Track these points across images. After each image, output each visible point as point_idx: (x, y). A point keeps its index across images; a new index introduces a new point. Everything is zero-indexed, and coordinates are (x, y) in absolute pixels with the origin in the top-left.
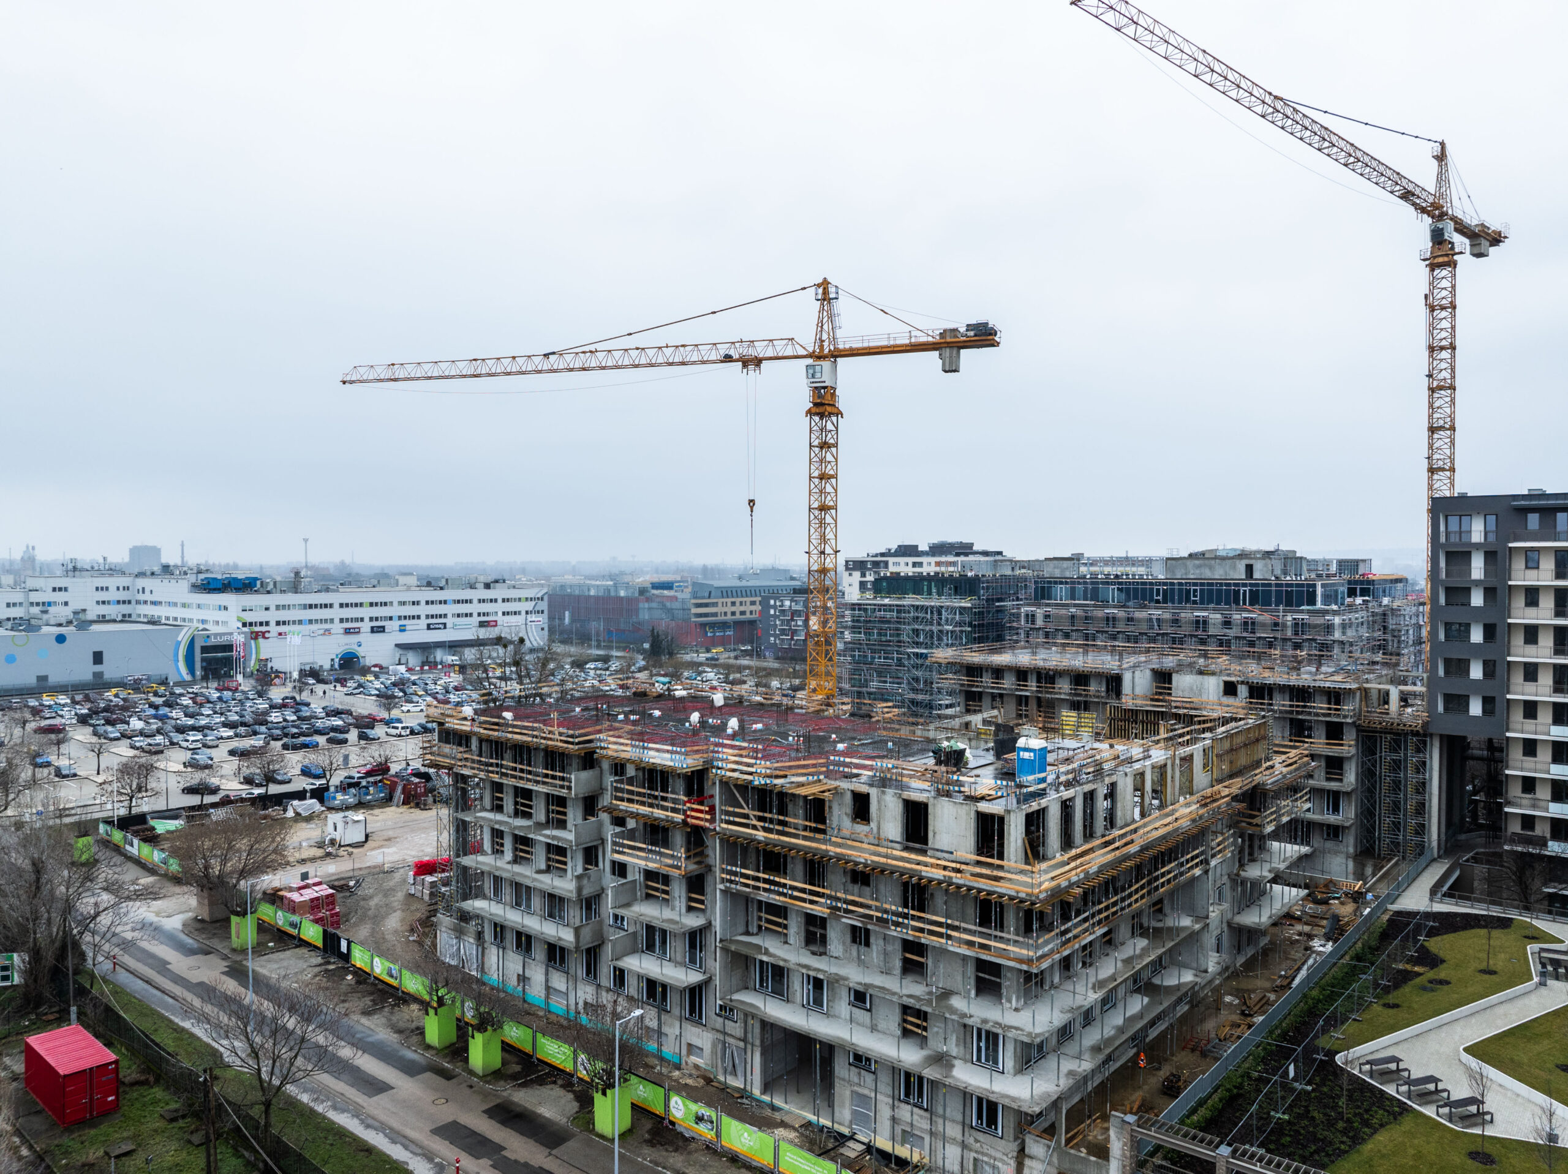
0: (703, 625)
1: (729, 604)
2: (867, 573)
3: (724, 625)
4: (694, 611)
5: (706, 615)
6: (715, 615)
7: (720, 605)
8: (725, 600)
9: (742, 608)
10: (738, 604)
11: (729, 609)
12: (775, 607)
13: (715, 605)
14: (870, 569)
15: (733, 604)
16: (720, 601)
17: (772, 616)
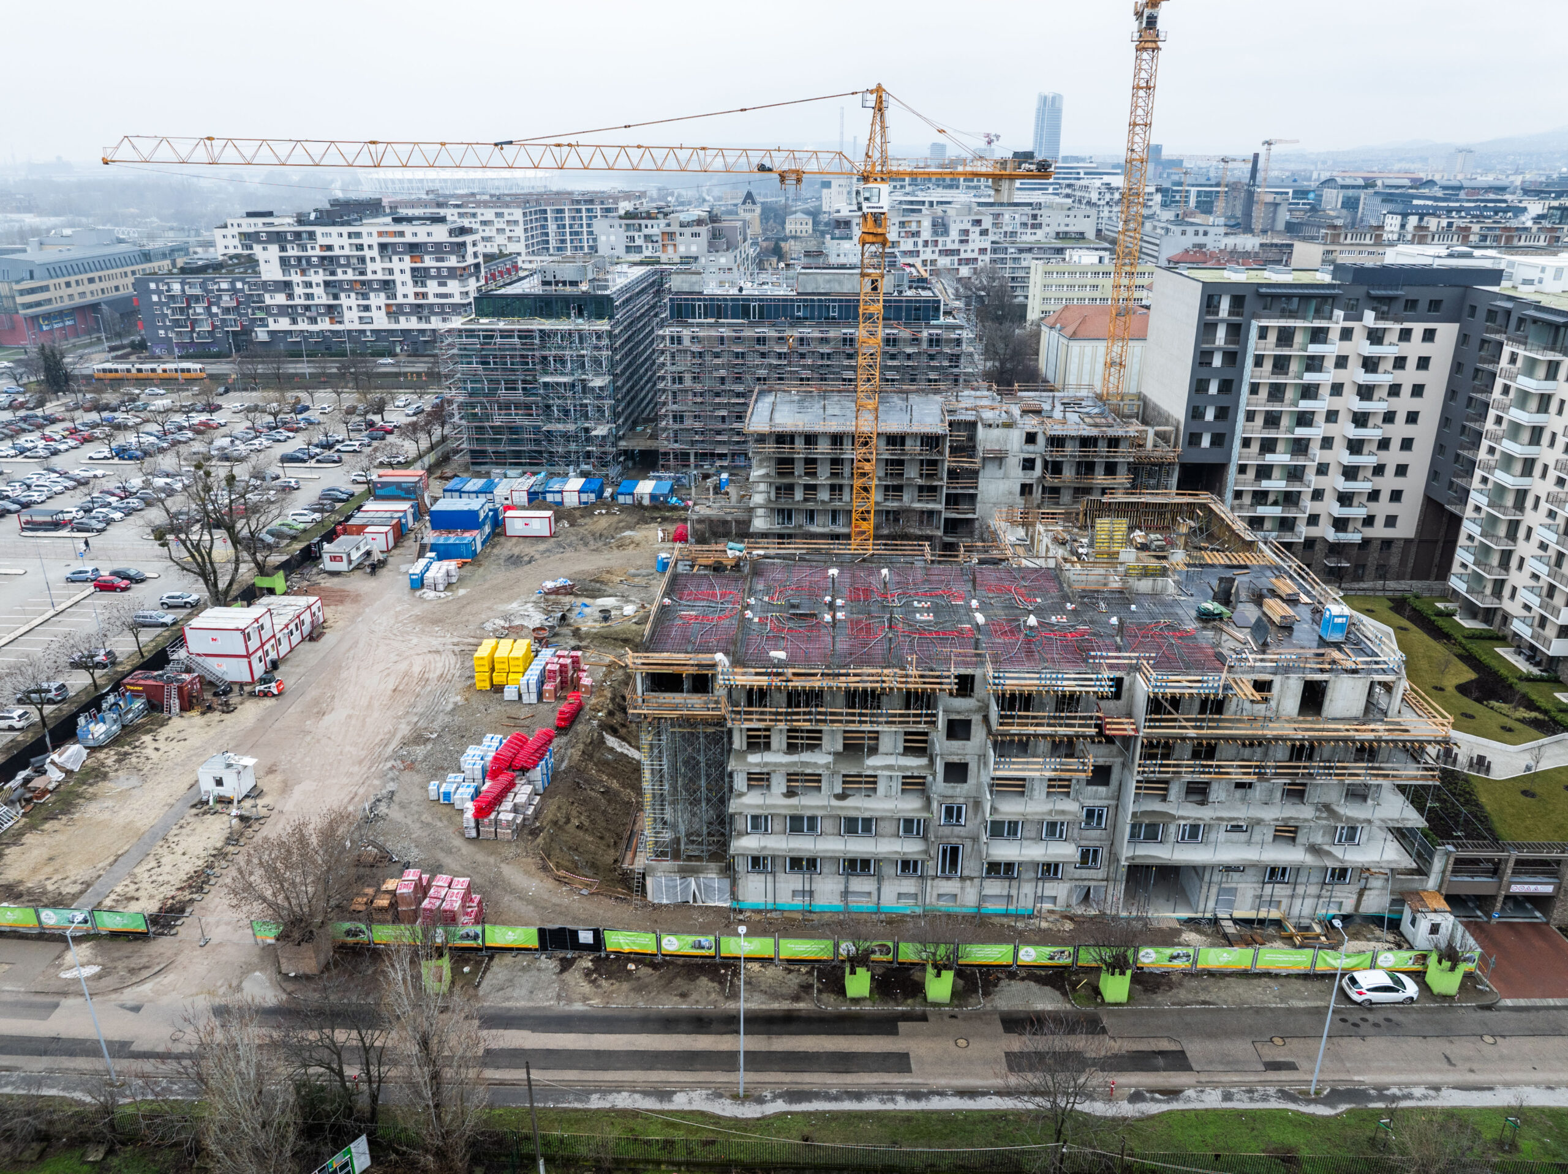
0: (34, 318)
1: (63, 286)
2: (289, 246)
3: (61, 314)
4: (20, 300)
5: (38, 304)
6: (49, 301)
7: (52, 288)
8: (56, 281)
9: (80, 289)
10: (73, 284)
11: (65, 292)
12: (159, 292)
13: (45, 289)
14: (291, 242)
15: (68, 284)
16: (51, 282)
17: (156, 303)
